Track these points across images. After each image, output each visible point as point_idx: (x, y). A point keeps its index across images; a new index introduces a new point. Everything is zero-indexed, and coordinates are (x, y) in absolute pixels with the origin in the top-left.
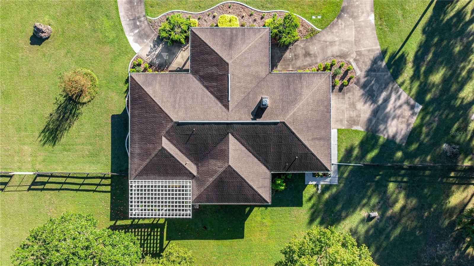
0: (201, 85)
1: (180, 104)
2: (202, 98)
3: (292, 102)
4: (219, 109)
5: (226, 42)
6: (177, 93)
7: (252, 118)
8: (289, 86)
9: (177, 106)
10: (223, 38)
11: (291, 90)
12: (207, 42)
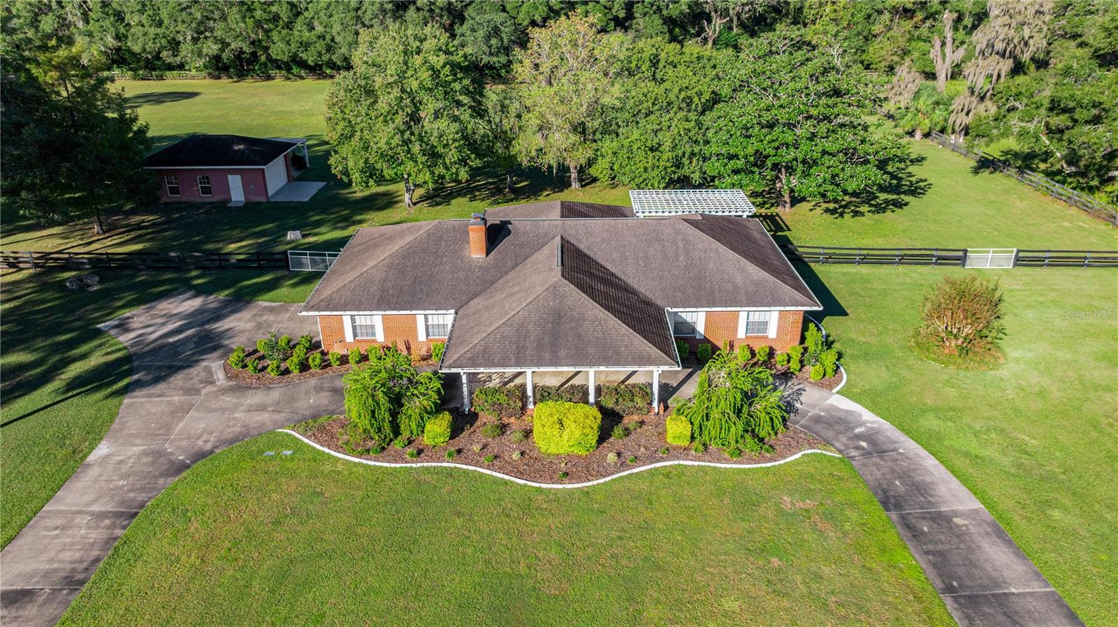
0: (631, 284)
1: (674, 248)
2: (626, 259)
3: (414, 252)
4: (584, 240)
5: (571, 329)
6: (685, 266)
7: (509, 226)
8: (414, 282)
9: (681, 244)
10: (579, 336)
11: (412, 275)
12: (624, 329)
